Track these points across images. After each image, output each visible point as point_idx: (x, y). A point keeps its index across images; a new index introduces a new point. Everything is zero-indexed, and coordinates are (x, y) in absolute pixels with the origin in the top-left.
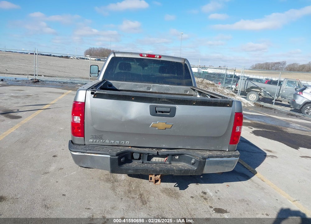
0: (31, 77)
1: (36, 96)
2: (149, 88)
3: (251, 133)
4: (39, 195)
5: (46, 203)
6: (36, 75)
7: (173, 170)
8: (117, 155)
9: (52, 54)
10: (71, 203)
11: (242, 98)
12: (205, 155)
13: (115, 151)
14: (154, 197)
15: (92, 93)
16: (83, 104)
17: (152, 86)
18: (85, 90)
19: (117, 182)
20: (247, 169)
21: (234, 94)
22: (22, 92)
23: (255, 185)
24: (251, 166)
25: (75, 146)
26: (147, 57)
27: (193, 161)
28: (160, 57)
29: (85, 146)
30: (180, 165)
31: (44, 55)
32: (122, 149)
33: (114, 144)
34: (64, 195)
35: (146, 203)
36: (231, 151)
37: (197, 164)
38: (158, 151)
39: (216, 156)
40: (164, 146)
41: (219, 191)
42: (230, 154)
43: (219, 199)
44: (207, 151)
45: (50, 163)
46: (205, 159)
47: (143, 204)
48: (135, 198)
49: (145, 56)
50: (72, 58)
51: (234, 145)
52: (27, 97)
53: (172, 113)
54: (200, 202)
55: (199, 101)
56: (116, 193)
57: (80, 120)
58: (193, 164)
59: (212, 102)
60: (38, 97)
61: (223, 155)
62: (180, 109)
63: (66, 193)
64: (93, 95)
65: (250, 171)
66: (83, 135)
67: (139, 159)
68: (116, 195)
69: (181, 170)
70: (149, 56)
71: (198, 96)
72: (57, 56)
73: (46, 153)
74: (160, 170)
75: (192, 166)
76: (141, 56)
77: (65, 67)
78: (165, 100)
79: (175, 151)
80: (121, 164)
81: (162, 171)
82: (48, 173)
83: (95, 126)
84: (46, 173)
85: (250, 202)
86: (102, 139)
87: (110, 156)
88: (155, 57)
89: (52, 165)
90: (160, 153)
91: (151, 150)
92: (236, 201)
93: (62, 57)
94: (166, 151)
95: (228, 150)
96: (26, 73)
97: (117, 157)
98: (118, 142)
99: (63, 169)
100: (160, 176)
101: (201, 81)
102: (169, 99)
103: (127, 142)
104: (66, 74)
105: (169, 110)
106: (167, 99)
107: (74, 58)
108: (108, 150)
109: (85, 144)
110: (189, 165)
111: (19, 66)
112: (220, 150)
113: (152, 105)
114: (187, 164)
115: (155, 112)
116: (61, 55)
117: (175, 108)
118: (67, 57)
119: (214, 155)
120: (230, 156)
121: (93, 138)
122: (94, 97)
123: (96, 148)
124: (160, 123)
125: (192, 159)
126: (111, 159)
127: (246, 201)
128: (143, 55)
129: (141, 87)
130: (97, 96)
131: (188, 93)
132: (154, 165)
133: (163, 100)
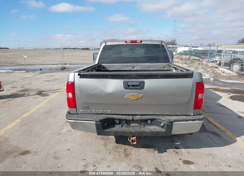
0: (60, 66)
1: (62, 79)
2: (134, 67)
3: (229, 98)
4: (52, 149)
5: (56, 155)
6: (63, 64)
7: (146, 132)
8: (100, 121)
9: (77, 48)
10: (73, 155)
11: (225, 70)
12: (171, 119)
13: (99, 118)
14: (135, 151)
15: (79, 75)
16: (73, 84)
17: (136, 65)
18: (74, 72)
19: (109, 140)
20: (218, 128)
21: (218, 66)
22: (53, 77)
23: (224, 141)
24: (223, 126)
25: (71, 115)
26: (131, 42)
27: (162, 124)
28: (141, 42)
29: (78, 115)
30: (152, 128)
31: (71, 49)
32: (105, 116)
33: (99, 113)
34: (69, 150)
35: (128, 156)
36: (196, 115)
37: (165, 127)
38: (133, 117)
39: (182, 120)
40: (138, 113)
41: (190, 146)
42: (194, 118)
43: (189, 153)
44: (175, 116)
45: (63, 127)
46: (172, 122)
47: (126, 156)
48: (120, 152)
49: (130, 42)
50: (91, 49)
51: (198, 110)
52: (55, 81)
53: (141, 86)
54: (172, 155)
55: (163, 74)
56: (107, 148)
57: (72, 95)
58: (163, 127)
59: (174, 75)
60: (63, 80)
61: (188, 119)
62: (148, 83)
63: (71, 149)
64: (79, 76)
65: (221, 130)
66: (75, 107)
67: (119, 124)
68: (106, 150)
69: (152, 132)
70: (132, 42)
71: (174, 71)
72: (80, 49)
73: (61, 120)
74: (135, 132)
75: (162, 129)
76: (126, 42)
77: (85, 56)
78: (135, 76)
79: (147, 117)
80: (104, 128)
81: (136, 133)
82: (61, 134)
83: (83, 100)
84: (59, 134)
85: (216, 156)
86: (89, 109)
87: (95, 122)
88: (137, 42)
89: (64, 128)
90: (134, 119)
91: (128, 116)
92: (203, 155)
93: (84, 49)
94: (140, 117)
95: (192, 115)
96: (58, 63)
97: (100, 123)
98: (102, 111)
99: (71, 131)
100: (135, 137)
101: (188, 58)
102: (137, 75)
103: (108, 111)
104: (86, 61)
105: (138, 84)
106: (136, 75)
107: (93, 49)
108: (94, 117)
109: (78, 114)
110: (160, 128)
111: (54, 59)
112: (186, 114)
113: (125, 81)
114: (158, 128)
115: (127, 86)
116: (84, 48)
117: (144, 82)
118: (87, 49)
119: (180, 119)
120: (194, 120)
121: (82, 109)
122: (80, 78)
123: (86, 116)
124: (132, 94)
125: (161, 123)
126: (96, 124)
127: (213, 155)
128: (127, 42)
129: (127, 66)
130: (82, 76)
131: (166, 68)
132: (131, 128)
133: (133, 76)
